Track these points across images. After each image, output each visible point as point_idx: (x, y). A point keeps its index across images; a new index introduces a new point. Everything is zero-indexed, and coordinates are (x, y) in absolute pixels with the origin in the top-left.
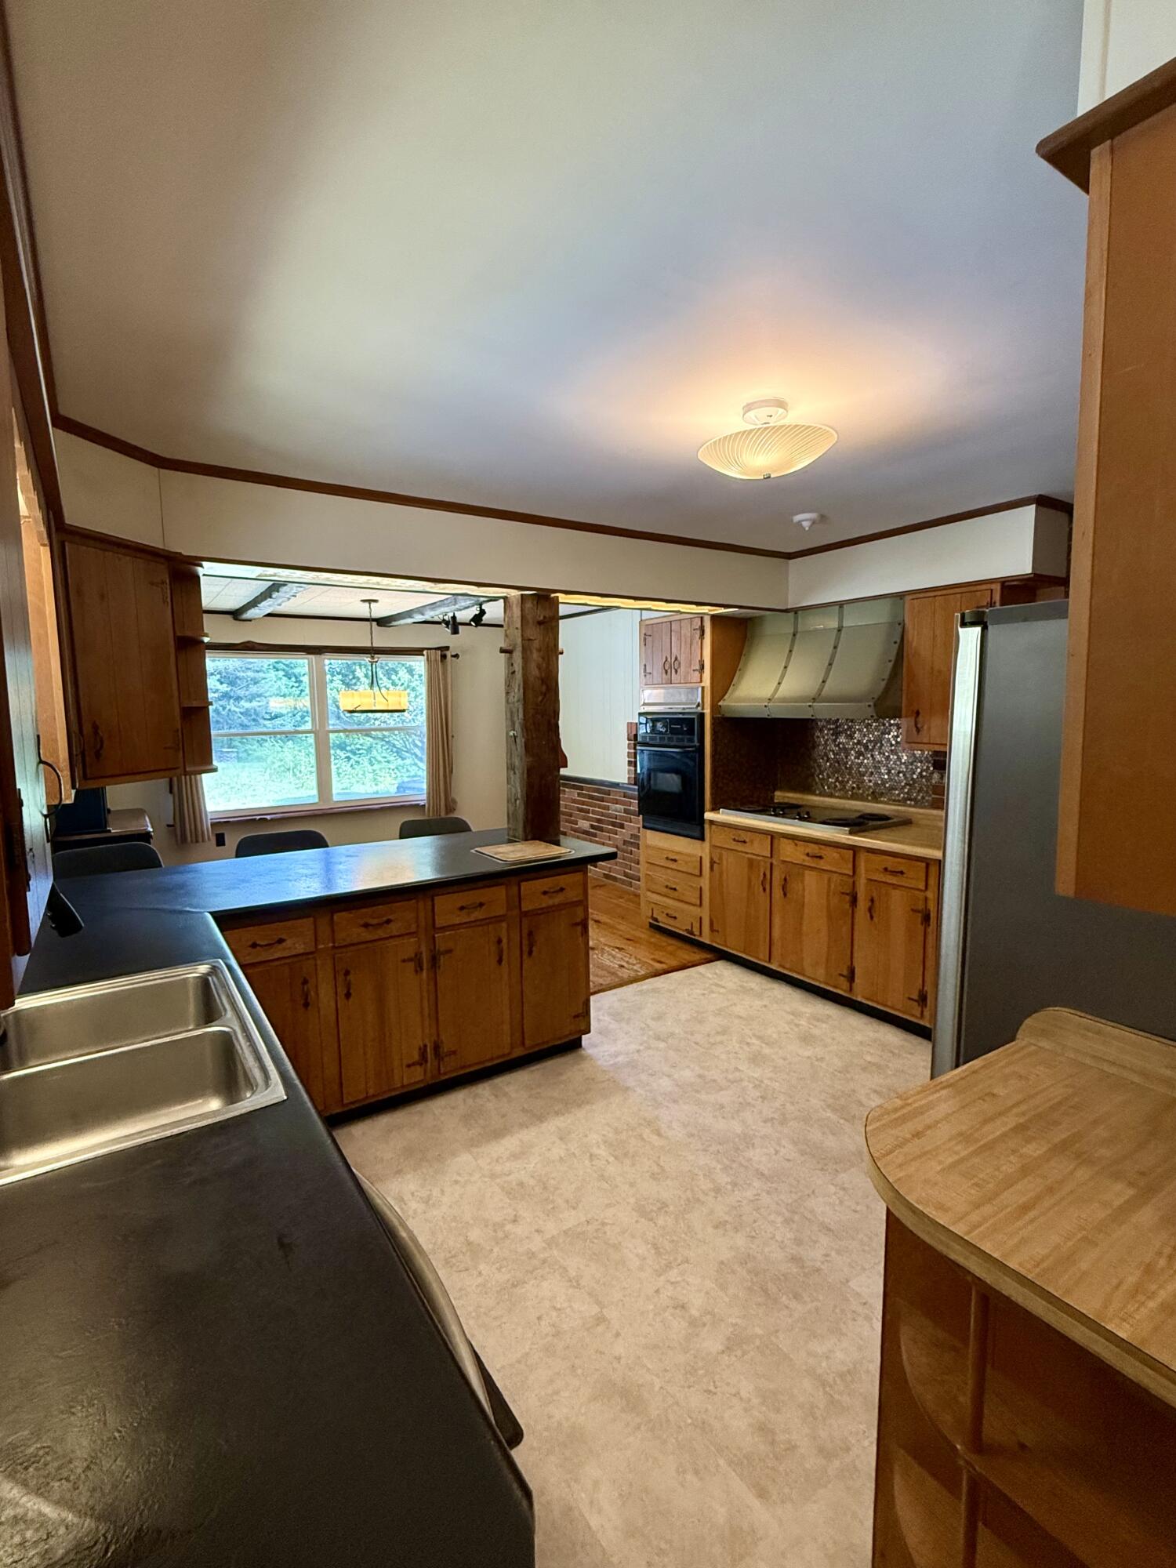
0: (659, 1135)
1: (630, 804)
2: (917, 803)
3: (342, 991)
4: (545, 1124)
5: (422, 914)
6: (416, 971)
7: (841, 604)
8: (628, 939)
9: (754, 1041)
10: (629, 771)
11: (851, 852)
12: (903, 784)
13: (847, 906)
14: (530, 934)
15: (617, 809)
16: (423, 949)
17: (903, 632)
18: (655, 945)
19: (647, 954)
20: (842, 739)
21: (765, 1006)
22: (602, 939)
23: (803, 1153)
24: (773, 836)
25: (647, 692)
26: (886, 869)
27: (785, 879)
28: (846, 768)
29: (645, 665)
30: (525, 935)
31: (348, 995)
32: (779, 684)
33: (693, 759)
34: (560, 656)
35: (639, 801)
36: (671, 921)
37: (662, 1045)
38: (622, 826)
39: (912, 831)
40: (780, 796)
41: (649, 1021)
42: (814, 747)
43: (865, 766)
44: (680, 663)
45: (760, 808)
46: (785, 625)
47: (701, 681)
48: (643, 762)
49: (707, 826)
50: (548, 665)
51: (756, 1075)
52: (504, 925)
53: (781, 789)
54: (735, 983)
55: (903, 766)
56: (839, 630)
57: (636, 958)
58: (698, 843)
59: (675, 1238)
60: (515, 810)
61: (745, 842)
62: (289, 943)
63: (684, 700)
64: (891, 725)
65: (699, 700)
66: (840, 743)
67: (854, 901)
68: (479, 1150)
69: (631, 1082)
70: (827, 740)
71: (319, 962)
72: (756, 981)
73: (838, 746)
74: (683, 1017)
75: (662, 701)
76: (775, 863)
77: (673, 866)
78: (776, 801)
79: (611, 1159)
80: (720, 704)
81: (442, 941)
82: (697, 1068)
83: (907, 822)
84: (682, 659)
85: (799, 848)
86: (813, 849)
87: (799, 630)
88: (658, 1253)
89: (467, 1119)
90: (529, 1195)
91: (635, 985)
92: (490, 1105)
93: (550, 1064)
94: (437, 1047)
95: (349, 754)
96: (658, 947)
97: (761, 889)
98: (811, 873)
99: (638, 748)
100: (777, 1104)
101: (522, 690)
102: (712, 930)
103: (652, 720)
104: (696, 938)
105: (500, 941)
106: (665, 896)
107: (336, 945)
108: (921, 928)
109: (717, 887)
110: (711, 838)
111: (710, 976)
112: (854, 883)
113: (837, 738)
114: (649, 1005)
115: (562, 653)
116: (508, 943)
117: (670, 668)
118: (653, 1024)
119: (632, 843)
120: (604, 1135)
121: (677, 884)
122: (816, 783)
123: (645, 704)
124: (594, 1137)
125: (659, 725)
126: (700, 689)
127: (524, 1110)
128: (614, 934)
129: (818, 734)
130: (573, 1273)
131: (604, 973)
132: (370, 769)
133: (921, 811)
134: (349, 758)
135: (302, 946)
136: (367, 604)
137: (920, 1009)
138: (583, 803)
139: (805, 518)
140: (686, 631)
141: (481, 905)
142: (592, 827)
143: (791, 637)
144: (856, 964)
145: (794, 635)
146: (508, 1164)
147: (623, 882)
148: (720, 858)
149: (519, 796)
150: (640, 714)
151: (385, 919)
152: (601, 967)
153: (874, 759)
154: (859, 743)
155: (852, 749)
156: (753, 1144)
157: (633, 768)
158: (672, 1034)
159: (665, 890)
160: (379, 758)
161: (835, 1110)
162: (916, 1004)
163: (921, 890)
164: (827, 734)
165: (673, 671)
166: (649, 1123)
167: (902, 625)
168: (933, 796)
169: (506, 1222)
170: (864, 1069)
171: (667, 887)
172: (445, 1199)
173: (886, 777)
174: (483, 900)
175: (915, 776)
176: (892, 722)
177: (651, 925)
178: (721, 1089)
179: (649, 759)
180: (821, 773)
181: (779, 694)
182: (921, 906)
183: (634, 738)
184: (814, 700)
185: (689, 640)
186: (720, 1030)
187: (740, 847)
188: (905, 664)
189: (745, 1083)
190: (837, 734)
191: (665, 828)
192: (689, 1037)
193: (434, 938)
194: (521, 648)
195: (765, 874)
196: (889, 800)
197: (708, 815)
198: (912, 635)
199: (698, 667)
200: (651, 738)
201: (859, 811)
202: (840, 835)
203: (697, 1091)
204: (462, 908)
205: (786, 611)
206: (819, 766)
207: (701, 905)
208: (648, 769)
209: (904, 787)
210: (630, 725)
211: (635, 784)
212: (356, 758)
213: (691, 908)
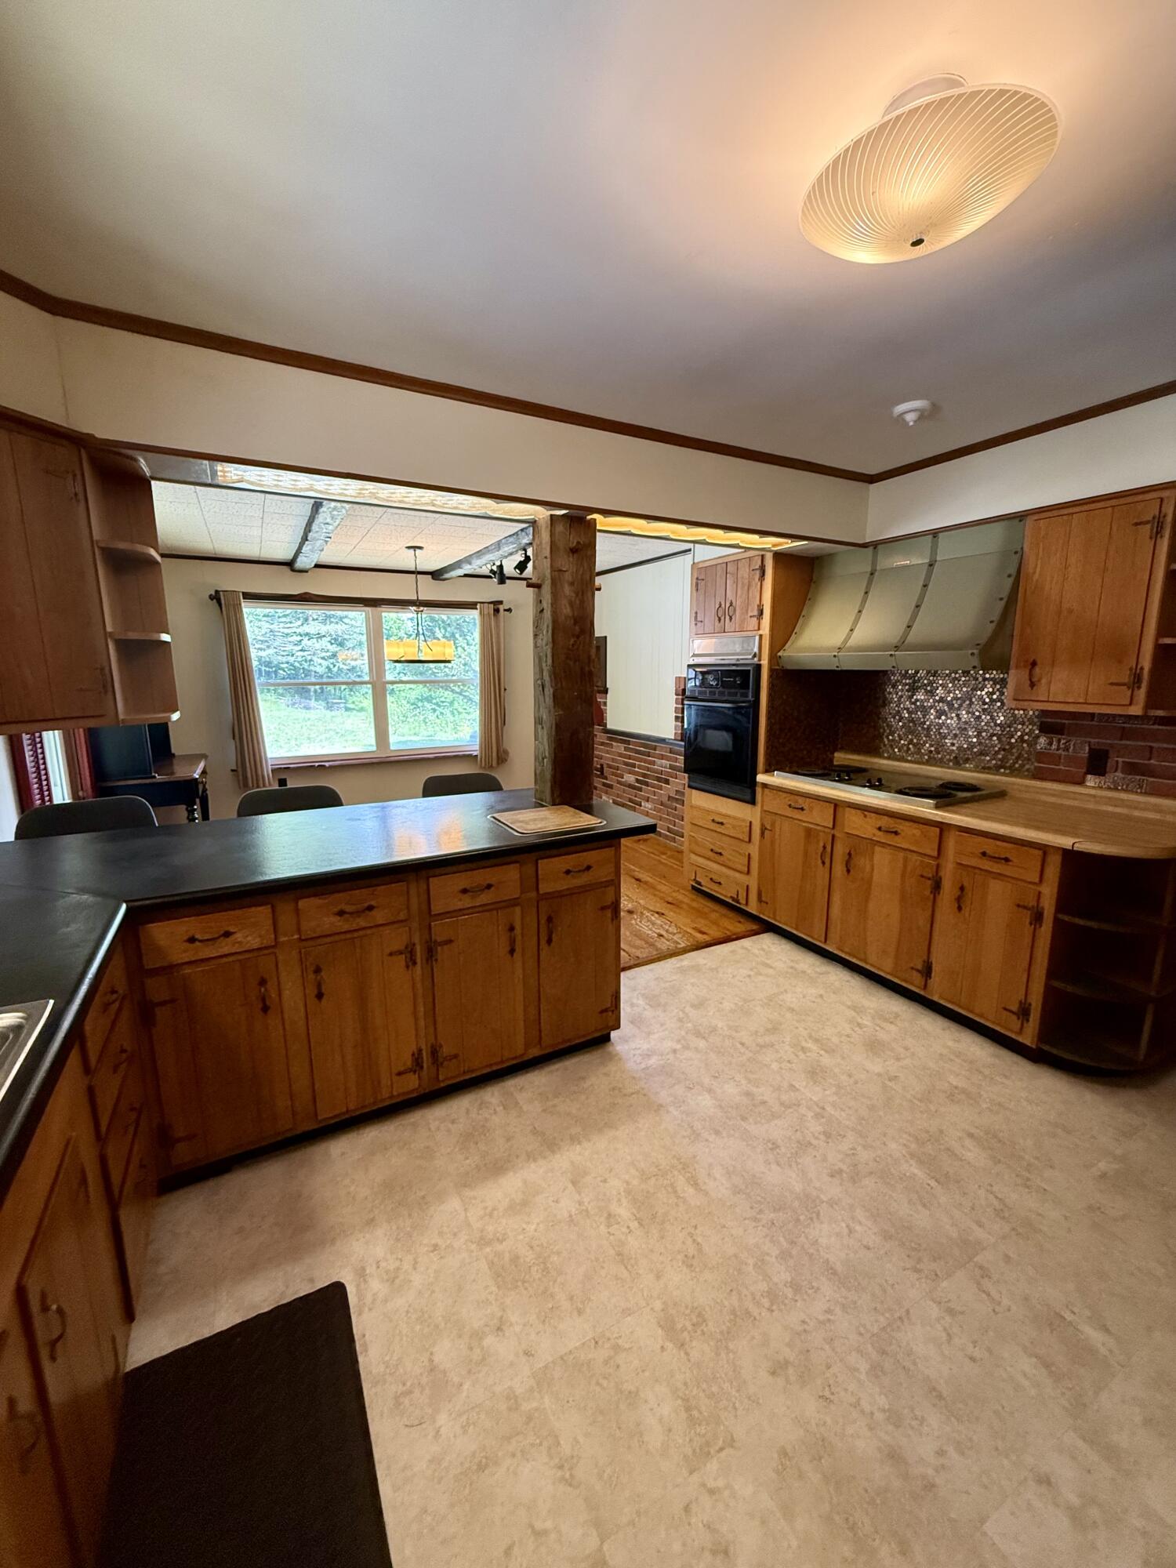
0: (695, 1184)
1: (676, 760)
2: (1014, 772)
3: (312, 991)
4: (558, 1156)
5: (414, 902)
6: (408, 967)
7: (935, 533)
8: (669, 903)
9: (810, 1045)
10: (676, 726)
11: (938, 830)
12: (997, 749)
13: (927, 892)
14: (550, 920)
15: (662, 765)
16: (416, 939)
17: (1021, 563)
18: (697, 910)
19: (689, 921)
20: (920, 696)
21: (821, 996)
22: (641, 902)
23: (887, 1236)
24: (837, 805)
25: (697, 642)
26: (984, 854)
27: (850, 854)
28: (923, 728)
29: (696, 613)
30: (543, 921)
31: (320, 996)
32: (852, 630)
33: (746, 715)
34: (596, 592)
35: (685, 756)
36: (715, 887)
37: (702, 1044)
38: (667, 782)
39: (1004, 805)
40: (841, 758)
41: (688, 1009)
42: (884, 705)
43: (948, 727)
44: (735, 610)
45: (820, 772)
46: (860, 563)
47: (759, 629)
48: (690, 718)
49: (759, 790)
50: (582, 602)
51: (815, 1099)
52: (518, 910)
53: (842, 749)
54: (785, 962)
55: (998, 728)
56: (931, 565)
57: (676, 926)
58: (749, 806)
59: (715, 1389)
60: (543, 770)
61: (802, 809)
62: (239, 936)
63: (738, 651)
64: (985, 679)
65: (756, 650)
66: (917, 700)
67: (937, 886)
68: (472, 1193)
69: (664, 1096)
70: (901, 697)
71: (280, 958)
72: (808, 962)
73: (914, 703)
74: (727, 1005)
75: (713, 652)
76: (837, 834)
77: (719, 829)
78: (835, 763)
79: (634, 1225)
80: (779, 654)
81: (440, 930)
82: (744, 1082)
83: (1001, 795)
84: (738, 604)
85: (868, 819)
86: (885, 822)
87: (878, 568)
88: (692, 1422)
89: (469, 1138)
90: (524, 1282)
91: (673, 960)
92: (496, 1120)
93: (571, 1063)
94: (434, 1052)
95: (434, 706)
96: (700, 913)
97: (820, 862)
98: (884, 850)
99: (686, 702)
100: (845, 1146)
101: (550, 632)
102: (760, 899)
103: (703, 673)
104: (742, 907)
105: (512, 929)
106: (709, 859)
107: (303, 938)
108: (1028, 930)
109: (769, 856)
110: (763, 801)
111: (756, 952)
112: (938, 866)
113: (913, 696)
114: (689, 987)
115: (599, 589)
116: (523, 929)
117: (724, 615)
118: (693, 1013)
119: (677, 799)
120: (628, 1183)
121: (722, 848)
122: (885, 745)
123: (694, 655)
124: (615, 1184)
125: (710, 677)
126: (757, 638)
127: (535, 1132)
128: (655, 895)
129: (889, 689)
130: (566, 1448)
131: (638, 942)
132: (452, 719)
133: (1018, 780)
134: (434, 710)
135: (258, 940)
136: (412, 551)
137: (1020, 1022)
138: (630, 758)
139: (909, 409)
140: (744, 572)
141: (489, 886)
142: (637, 781)
143: (868, 575)
144: (934, 960)
145: (872, 574)
146: (504, 1221)
147: (666, 837)
148: (773, 824)
149: (547, 754)
150: (689, 666)
151: (366, 905)
152: (638, 935)
153: (959, 718)
154: (942, 700)
155: (931, 707)
156: (818, 1214)
157: (680, 724)
158: (714, 1030)
159: (711, 853)
160: (460, 710)
161: (920, 1162)
162: (1014, 1017)
163: (1034, 883)
164: (902, 690)
165: (727, 618)
166: (685, 1167)
167: (1020, 553)
168: (1036, 764)
169: (487, 1329)
170: (951, 1097)
171: (712, 850)
172: (417, 1280)
173: (975, 740)
174: (493, 881)
175: (1013, 741)
176: (987, 676)
177: (693, 888)
178: (774, 1116)
179: (697, 715)
180: (892, 733)
181: (851, 642)
182: (1032, 903)
183: (682, 694)
184: (897, 648)
185: (746, 581)
186: (770, 1026)
187: (797, 815)
188: (1019, 604)
189: (803, 1110)
190: (913, 689)
191: (713, 789)
192: (734, 1034)
193: (430, 925)
194: (550, 581)
195: (824, 847)
196: (976, 767)
197: (761, 778)
198: (1032, 564)
199: (756, 613)
200: (700, 692)
201: (940, 779)
202: (924, 808)
203: (744, 1119)
204: (464, 891)
205: (864, 546)
206: (890, 726)
207: (748, 872)
208: (696, 726)
209: (997, 753)
210: (678, 679)
211: (682, 740)
212: (441, 710)
213: (737, 875)
